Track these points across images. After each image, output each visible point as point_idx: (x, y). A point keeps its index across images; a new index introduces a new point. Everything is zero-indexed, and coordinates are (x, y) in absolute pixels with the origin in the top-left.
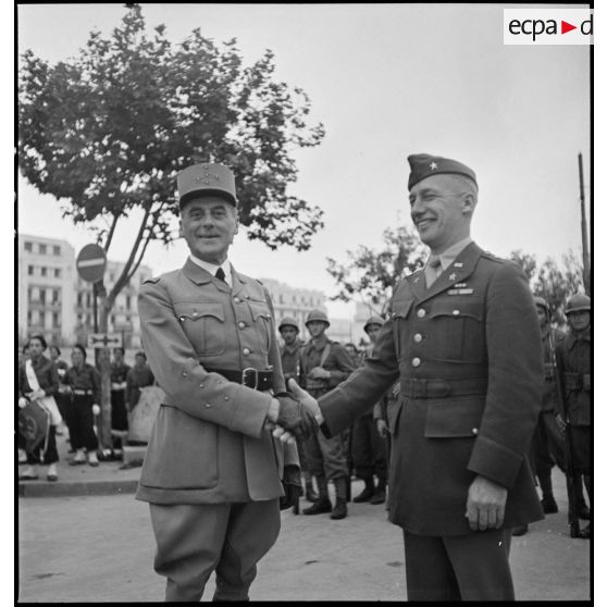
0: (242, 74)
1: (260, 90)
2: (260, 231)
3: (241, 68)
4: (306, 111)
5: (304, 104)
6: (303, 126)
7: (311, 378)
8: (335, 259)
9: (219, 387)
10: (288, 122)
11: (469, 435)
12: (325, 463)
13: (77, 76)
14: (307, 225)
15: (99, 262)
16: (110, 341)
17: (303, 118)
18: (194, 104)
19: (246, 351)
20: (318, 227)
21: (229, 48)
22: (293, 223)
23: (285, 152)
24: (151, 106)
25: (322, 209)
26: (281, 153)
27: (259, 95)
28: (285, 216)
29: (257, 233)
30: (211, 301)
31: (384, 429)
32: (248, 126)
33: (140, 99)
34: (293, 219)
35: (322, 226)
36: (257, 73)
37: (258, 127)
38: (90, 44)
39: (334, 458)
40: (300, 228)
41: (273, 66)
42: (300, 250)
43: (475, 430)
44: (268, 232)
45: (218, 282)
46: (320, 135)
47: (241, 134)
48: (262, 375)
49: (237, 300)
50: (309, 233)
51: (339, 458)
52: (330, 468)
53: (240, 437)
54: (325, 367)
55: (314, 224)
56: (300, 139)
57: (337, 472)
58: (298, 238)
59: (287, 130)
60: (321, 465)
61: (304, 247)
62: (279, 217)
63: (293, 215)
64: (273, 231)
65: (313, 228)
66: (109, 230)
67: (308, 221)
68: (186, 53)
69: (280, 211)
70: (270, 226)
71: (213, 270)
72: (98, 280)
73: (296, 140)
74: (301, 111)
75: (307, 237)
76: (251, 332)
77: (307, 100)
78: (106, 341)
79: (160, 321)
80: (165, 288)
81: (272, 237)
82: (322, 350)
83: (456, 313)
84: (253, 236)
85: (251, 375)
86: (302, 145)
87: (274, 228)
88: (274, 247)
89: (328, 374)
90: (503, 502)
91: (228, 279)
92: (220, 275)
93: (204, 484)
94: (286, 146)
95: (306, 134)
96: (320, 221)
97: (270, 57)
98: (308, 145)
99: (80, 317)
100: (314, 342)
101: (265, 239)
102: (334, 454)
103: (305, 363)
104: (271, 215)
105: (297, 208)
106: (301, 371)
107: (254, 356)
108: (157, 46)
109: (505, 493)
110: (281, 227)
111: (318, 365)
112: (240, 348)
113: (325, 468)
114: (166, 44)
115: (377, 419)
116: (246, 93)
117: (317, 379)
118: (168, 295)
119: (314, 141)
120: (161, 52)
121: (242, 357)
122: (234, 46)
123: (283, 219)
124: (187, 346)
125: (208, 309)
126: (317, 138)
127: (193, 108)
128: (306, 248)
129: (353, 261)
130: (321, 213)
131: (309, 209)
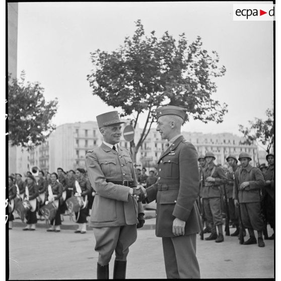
0: (188, 48)
1: (196, 54)
2: (199, 116)
3: (187, 46)
4: (217, 61)
5: (216, 58)
6: (216, 67)
7: (207, 181)
8: (242, 125)
9: (111, 187)
10: (210, 66)
11: (173, 203)
12: (214, 219)
13: (119, 56)
14: (220, 112)
15: (132, 132)
16: (137, 166)
17: (216, 64)
18: (166, 63)
19: (124, 174)
20: (225, 112)
21: (181, 38)
22: (214, 111)
23: (209, 80)
24: (148, 67)
25: (227, 104)
26: (207, 80)
27: (195, 56)
28: (209, 108)
29: (197, 117)
30: (111, 158)
31: (237, 204)
32: (192, 70)
33: (143, 64)
34: (213, 109)
35: (227, 111)
36: (194, 47)
37: (196, 70)
38: (125, 42)
39: (216, 216)
40: (216, 113)
41: (201, 43)
42: (218, 123)
43: (175, 201)
44: (202, 116)
45: (113, 151)
46: (224, 71)
47: (189, 74)
48: (129, 182)
49: (120, 157)
50: (221, 115)
51: (219, 216)
52: (215, 221)
53: (122, 203)
54: (213, 177)
55: (223, 111)
56: (215, 73)
57: (218, 222)
58: (217, 117)
59: (210, 70)
60: (212, 219)
61: (220, 121)
62: (207, 109)
63: (213, 108)
64: (205, 115)
65: (223, 113)
66: (135, 120)
67: (221, 110)
68: (164, 41)
69: (207, 106)
70: (203, 113)
71: (111, 147)
72: (131, 141)
73: (213, 74)
74: (215, 61)
75: (221, 117)
76: (125, 167)
77: (217, 56)
78: (136, 166)
79: (93, 166)
80: (95, 154)
81: (205, 118)
82: (212, 169)
83: (169, 161)
84: (196, 118)
85: (126, 182)
86: (216, 76)
87: (205, 114)
88: (206, 122)
89: (214, 179)
90: (184, 226)
91: (117, 150)
92: (114, 148)
93: (112, 220)
94: (209, 77)
95: (217, 71)
96: (226, 109)
97: (199, 39)
98: (219, 76)
99: (142, 154)
100: (208, 166)
101: (201, 119)
102: (217, 214)
103: (205, 175)
104: (203, 109)
105: (214, 105)
106: (203, 178)
107: (127, 176)
108: (152, 40)
109: (185, 223)
110: (208, 114)
111: (210, 176)
112: (122, 173)
113: (214, 220)
114: (155, 39)
115: (234, 199)
116: (190, 56)
117: (209, 182)
118: (97, 156)
119: (221, 74)
120: (153, 43)
121: (122, 177)
122: (184, 36)
123: (208, 109)
124: (102, 174)
125: (110, 160)
126: (223, 72)
127: (167, 65)
128: (221, 122)
129: (251, 125)
130: (227, 106)
131: (219, 105)
